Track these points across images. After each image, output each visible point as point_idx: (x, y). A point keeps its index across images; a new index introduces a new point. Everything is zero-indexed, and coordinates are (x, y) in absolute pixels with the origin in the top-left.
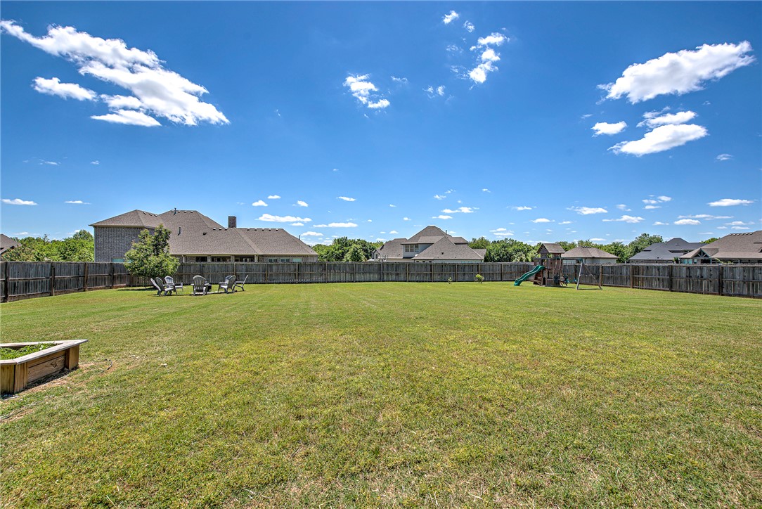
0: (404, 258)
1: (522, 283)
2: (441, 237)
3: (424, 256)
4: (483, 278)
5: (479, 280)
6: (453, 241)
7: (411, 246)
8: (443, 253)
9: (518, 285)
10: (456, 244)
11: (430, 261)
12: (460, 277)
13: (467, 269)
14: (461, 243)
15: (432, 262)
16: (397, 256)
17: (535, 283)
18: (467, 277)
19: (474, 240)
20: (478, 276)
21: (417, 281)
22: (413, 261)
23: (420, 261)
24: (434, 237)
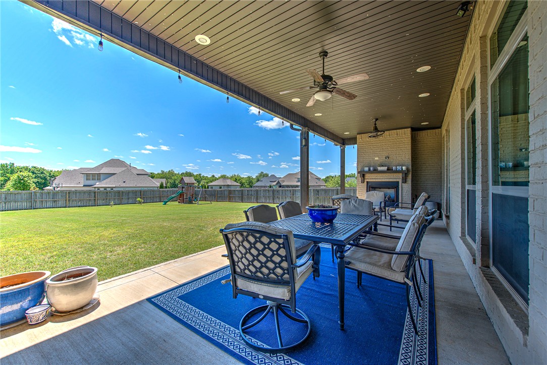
0: (84, 186)
1: (168, 203)
2: (124, 169)
3: (106, 183)
4: (143, 201)
5: (140, 203)
6: (135, 172)
7: (91, 175)
8: (124, 182)
9: (165, 204)
10: (137, 174)
11: (112, 188)
12: (125, 201)
13: (131, 195)
14: (142, 174)
15: (114, 189)
16: (77, 184)
17: (179, 202)
18: (130, 201)
19: (163, 172)
20: (139, 199)
21: (79, 206)
22: (94, 189)
23: (101, 189)
24: (118, 169)
